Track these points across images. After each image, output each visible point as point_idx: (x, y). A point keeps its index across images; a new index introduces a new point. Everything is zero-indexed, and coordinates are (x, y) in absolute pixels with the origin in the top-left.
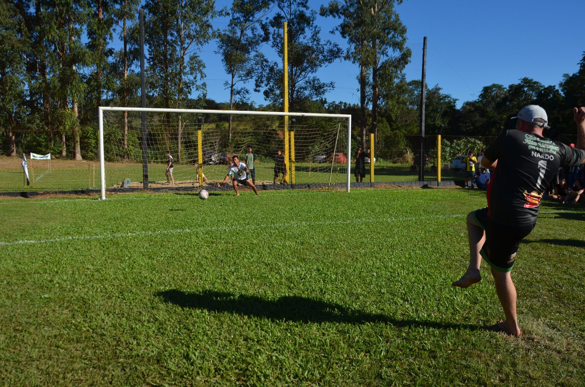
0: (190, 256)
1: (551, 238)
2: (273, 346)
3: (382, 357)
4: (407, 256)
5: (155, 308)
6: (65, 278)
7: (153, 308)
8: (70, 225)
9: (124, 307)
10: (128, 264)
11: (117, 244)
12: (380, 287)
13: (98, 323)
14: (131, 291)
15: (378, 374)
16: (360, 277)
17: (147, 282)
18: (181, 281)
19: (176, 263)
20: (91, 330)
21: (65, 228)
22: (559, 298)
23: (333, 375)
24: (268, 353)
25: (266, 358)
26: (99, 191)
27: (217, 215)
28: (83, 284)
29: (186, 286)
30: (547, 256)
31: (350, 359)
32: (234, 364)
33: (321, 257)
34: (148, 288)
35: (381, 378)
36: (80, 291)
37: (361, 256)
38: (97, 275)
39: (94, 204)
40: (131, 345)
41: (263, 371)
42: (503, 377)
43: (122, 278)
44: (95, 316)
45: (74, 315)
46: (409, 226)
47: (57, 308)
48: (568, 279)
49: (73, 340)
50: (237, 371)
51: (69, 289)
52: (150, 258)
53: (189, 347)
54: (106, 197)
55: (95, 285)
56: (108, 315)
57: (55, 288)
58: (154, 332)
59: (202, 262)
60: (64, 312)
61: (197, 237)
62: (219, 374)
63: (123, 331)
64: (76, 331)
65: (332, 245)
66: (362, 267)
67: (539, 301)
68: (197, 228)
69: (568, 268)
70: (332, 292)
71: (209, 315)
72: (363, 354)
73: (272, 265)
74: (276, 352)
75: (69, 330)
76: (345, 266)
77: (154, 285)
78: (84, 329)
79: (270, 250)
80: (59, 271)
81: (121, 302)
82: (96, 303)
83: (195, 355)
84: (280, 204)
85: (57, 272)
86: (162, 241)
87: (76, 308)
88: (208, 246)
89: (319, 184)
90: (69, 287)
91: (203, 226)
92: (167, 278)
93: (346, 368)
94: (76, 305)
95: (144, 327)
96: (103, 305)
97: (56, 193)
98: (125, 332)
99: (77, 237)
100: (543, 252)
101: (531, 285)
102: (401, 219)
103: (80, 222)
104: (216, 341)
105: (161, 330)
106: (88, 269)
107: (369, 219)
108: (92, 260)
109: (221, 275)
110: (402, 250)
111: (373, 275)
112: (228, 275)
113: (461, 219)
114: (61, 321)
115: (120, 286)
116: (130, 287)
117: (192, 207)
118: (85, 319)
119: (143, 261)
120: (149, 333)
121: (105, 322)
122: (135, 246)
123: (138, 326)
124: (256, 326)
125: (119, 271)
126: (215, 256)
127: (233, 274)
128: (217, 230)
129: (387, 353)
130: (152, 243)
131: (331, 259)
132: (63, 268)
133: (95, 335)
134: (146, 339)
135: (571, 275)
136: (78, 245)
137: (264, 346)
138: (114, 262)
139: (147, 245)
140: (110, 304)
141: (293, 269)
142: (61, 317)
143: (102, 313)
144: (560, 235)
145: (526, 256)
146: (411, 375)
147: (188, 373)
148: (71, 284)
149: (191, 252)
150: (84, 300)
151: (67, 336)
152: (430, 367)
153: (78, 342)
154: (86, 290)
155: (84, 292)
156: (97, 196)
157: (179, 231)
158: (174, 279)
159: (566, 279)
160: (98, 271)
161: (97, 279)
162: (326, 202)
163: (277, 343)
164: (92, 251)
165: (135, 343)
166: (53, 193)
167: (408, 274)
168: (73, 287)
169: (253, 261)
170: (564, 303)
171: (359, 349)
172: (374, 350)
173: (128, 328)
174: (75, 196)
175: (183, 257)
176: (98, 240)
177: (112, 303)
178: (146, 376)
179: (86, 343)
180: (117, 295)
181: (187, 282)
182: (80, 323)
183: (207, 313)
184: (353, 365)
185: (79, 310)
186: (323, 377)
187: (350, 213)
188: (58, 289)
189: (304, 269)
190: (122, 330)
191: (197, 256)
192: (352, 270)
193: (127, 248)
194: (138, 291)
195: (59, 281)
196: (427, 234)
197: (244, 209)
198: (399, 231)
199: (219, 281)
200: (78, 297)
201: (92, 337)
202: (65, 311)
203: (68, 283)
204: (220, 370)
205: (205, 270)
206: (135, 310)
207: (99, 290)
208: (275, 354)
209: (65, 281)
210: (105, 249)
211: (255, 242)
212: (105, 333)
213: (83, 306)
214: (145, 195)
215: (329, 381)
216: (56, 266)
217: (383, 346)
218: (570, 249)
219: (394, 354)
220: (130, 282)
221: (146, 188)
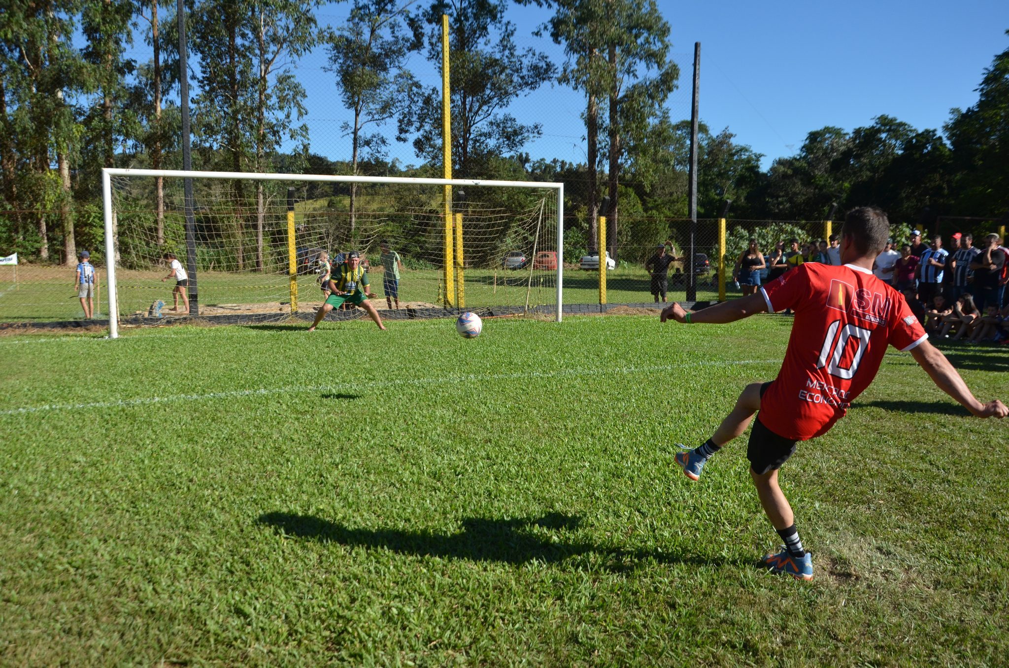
0: (263, 437)
1: (906, 400)
2: (393, 590)
3: (582, 606)
4: (648, 433)
5: (192, 528)
6: (31, 478)
7: (188, 528)
8: (49, 383)
9: (137, 528)
10: (150, 452)
11: (134, 417)
12: (594, 486)
13: (85, 556)
14: (151, 500)
15: (573, 634)
16: (560, 470)
17: (181, 483)
18: (243, 480)
19: (238, 449)
20: (72, 570)
21: (38, 390)
22: (906, 503)
23: (493, 638)
24: (384, 602)
25: (381, 611)
26: (106, 323)
27: (317, 364)
28: (63, 489)
29: (250, 490)
30: (895, 431)
31: (526, 611)
32: (323, 622)
33: (496, 435)
34: (182, 493)
35: (578, 642)
36: (57, 501)
37: (567, 435)
38: (91, 473)
39: (95, 346)
40: (141, 594)
41: (372, 633)
42: (789, 637)
43: (137, 477)
44: (80, 544)
45: (42, 543)
46: (658, 380)
47: (12, 532)
48: (926, 471)
49: (38, 588)
50: (327, 633)
51: (37, 498)
52: (191, 440)
53: (245, 594)
54: (119, 333)
55: (86, 490)
56: (105, 541)
57: (11, 497)
58: (186, 569)
59: (284, 447)
60: (24, 539)
61: (279, 402)
62: (294, 640)
63: (131, 570)
64: (45, 572)
65: (517, 413)
66: (566, 453)
67: (869, 508)
68: (280, 388)
69: (928, 452)
70: (508, 497)
71: (287, 538)
72: (550, 601)
73: (408, 451)
74: (398, 600)
75: (32, 570)
76: (537, 450)
77: (193, 488)
78: (60, 568)
79: (407, 424)
80: (21, 467)
81: (131, 519)
82: (86, 521)
83: (255, 609)
84: (434, 345)
85: (17, 469)
86: (216, 410)
87: (48, 530)
88: (297, 419)
89: (507, 308)
90: (37, 494)
91: (292, 383)
92: (219, 475)
93: (517, 626)
94: (48, 525)
95: (169, 561)
96: (98, 525)
97: (25, 326)
98: (134, 570)
99: (60, 406)
100: (888, 424)
101: (858, 481)
102: (646, 368)
103: (66, 378)
104: (295, 584)
105: (199, 567)
106: (76, 462)
107: (590, 369)
108: (84, 446)
109: (315, 470)
110: (640, 422)
111: (584, 466)
112: (327, 469)
113: (753, 368)
114: (17, 555)
115: (132, 491)
116: (149, 492)
117: (275, 350)
118: (62, 550)
119: (178, 447)
120: (176, 571)
121: (99, 555)
122: (166, 421)
123: (157, 560)
124: (369, 555)
125: (132, 464)
126: (308, 435)
127: (337, 467)
128: (316, 391)
129: (593, 599)
130: (197, 414)
131: (512, 440)
132: (28, 461)
133: (78, 578)
134: (169, 583)
135: (931, 464)
136: (60, 420)
137: (378, 589)
138: (124, 448)
139: (186, 418)
140: (111, 523)
141: (443, 458)
142: (19, 548)
143: (95, 540)
144: (923, 394)
145: (858, 431)
146: (629, 635)
147: (240, 638)
148: (41, 489)
149: (265, 430)
150: (64, 517)
151: (27, 580)
152: (664, 621)
153: (46, 589)
154: (69, 499)
155: (65, 503)
156: (103, 332)
157: (247, 392)
158: (230, 478)
159: (921, 471)
160: (94, 465)
161: (91, 480)
162: (517, 339)
163: (402, 585)
164: (85, 431)
165: (150, 588)
166: (19, 327)
167: (645, 464)
168: (46, 494)
169: (375, 444)
170: (911, 512)
171: (544, 592)
172: (570, 594)
173: (140, 564)
174: (59, 331)
175: (249, 438)
176: (99, 411)
177: (114, 520)
178: (165, 646)
179: (60, 592)
180: (125, 506)
181: (254, 483)
182: (52, 557)
183: (284, 535)
184: (529, 622)
185: (53, 534)
186: (475, 640)
187: (557, 358)
188: (16, 499)
189: (463, 457)
190: (129, 567)
191: (275, 437)
192: (548, 458)
193: (149, 424)
194: (164, 500)
195: (20, 484)
196: (689, 395)
197: (369, 353)
198: (639, 390)
199: (311, 480)
200: (51, 512)
201: (73, 581)
202: (27, 537)
203: (37, 487)
204: (296, 632)
205: (288, 460)
206: (156, 532)
207: (93, 499)
208: (396, 603)
209: (31, 484)
210: (110, 426)
211: (380, 411)
212: (97, 573)
213: (61, 527)
214: (192, 328)
215: (486, 648)
216: (16, 459)
217: (585, 589)
218: (937, 419)
219: (604, 601)
220: (151, 483)
221: (193, 316)
